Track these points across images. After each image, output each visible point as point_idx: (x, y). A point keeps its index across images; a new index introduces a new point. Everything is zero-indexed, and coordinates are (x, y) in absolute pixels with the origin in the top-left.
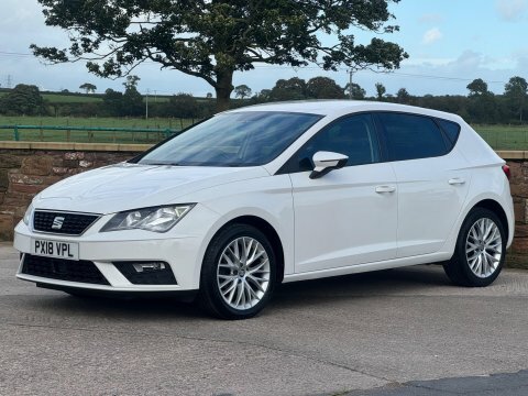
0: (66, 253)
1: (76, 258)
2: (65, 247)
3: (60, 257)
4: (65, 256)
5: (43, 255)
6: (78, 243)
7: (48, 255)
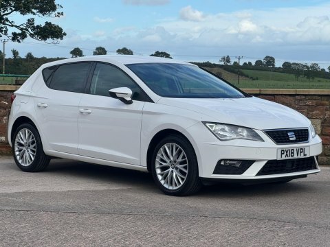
0: (302, 154)
1: (308, 156)
2: (302, 150)
3: (299, 157)
4: (302, 156)
5: (287, 158)
6: (309, 146)
7: (291, 158)
